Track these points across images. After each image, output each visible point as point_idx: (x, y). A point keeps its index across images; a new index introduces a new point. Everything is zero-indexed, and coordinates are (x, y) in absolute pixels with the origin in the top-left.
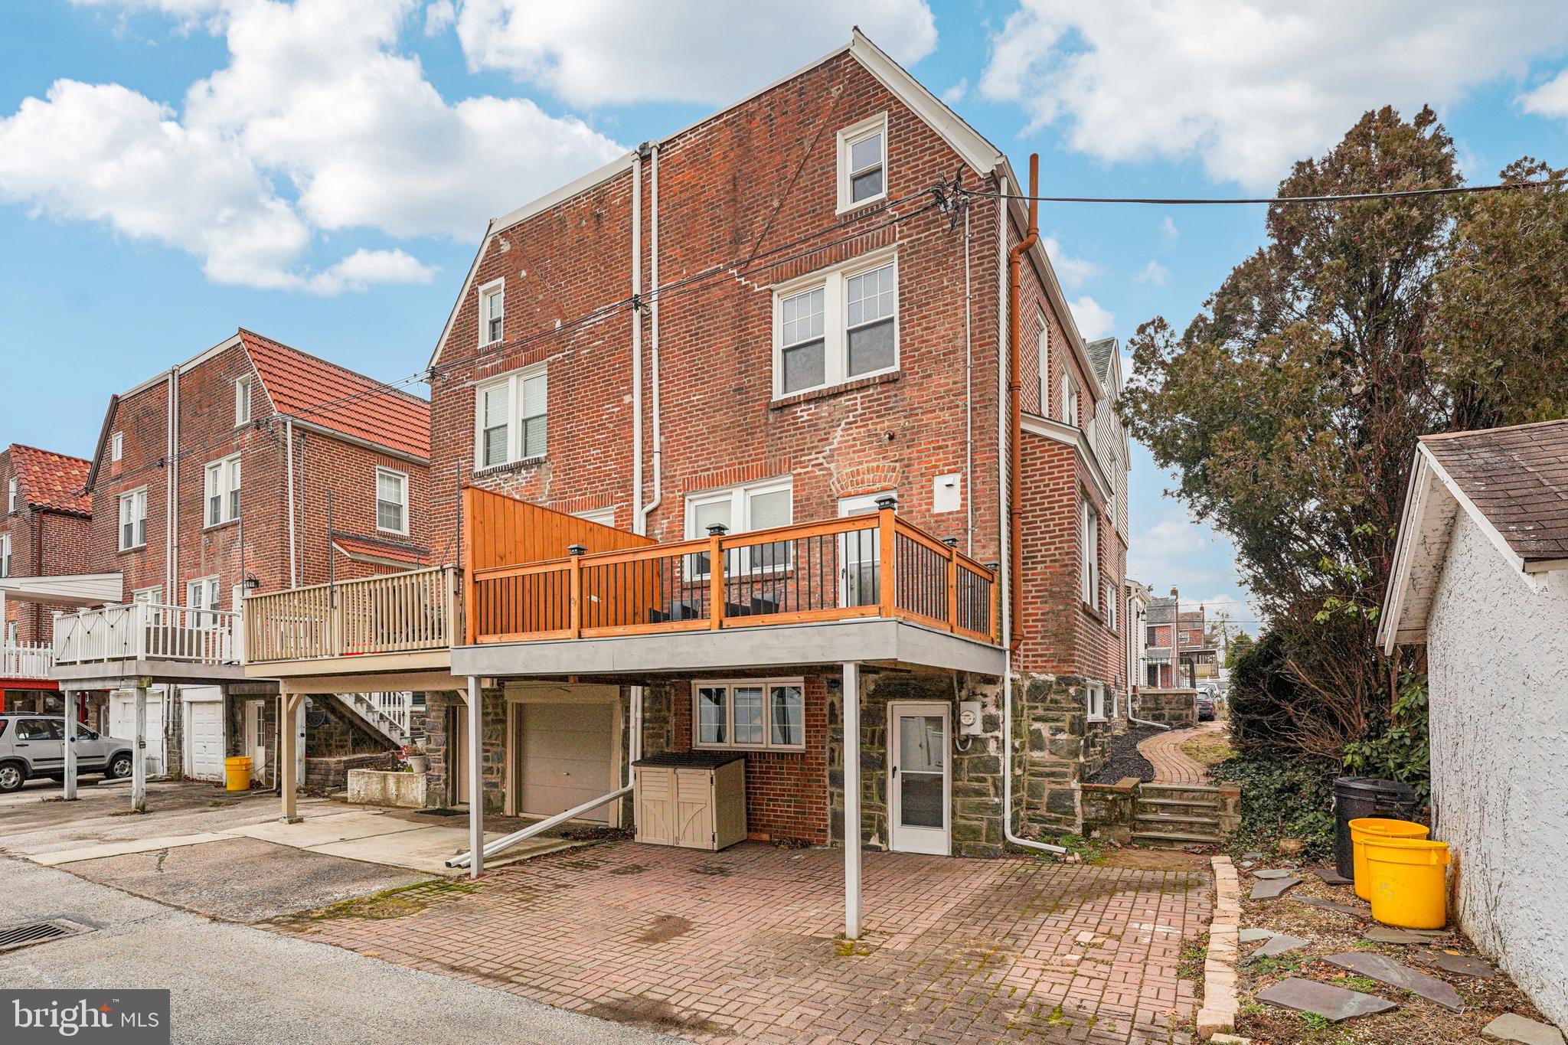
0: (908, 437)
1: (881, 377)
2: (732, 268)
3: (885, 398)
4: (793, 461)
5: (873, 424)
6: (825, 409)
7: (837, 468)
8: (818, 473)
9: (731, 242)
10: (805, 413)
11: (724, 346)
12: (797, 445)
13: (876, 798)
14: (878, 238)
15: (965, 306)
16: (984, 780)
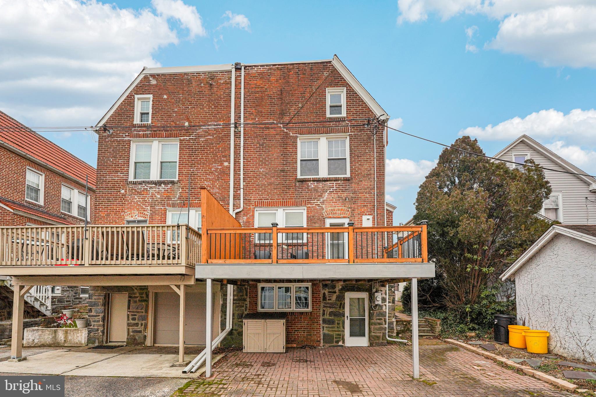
0: (354, 200)
1: (344, 178)
2: (281, 124)
3: (345, 185)
4: (307, 202)
5: (340, 194)
6: (321, 185)
7: (326, 207)
8: (317, 208)
9: (280, 114)
10: (312, 185)
11: (276, 153)
12: (309, 196)
13: (341, 327)
14: (342, 129)
15: (374, 160)
16: (381, 319)
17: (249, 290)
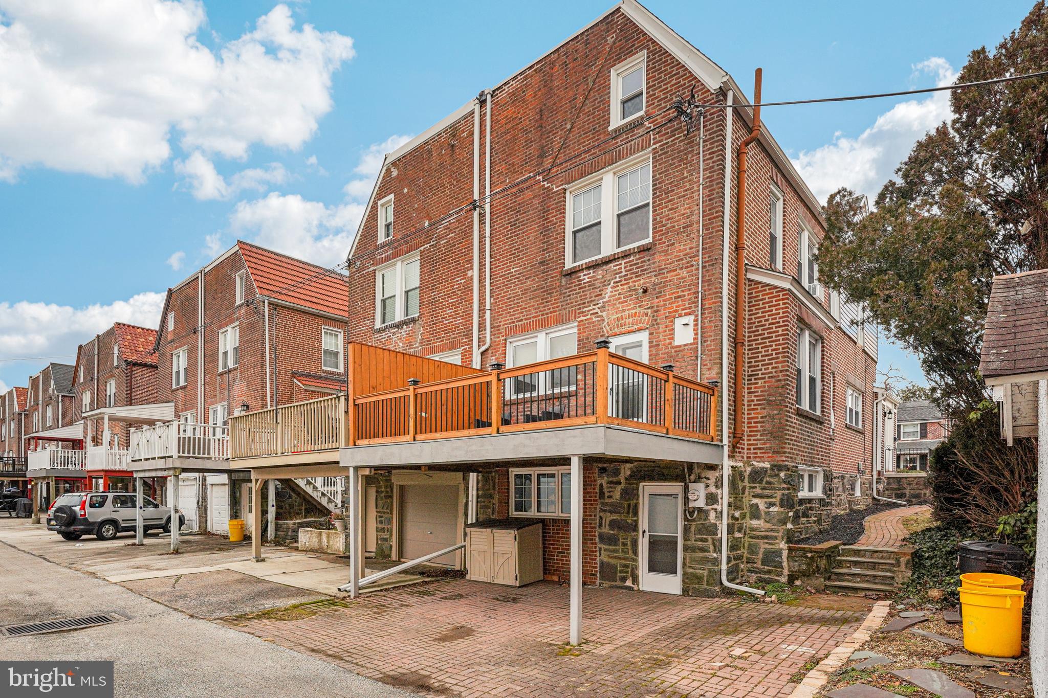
0: (657, 290)
1: (638, 247)
2: (539, 175)
3: (642, 262)
4: (578, 311)
5: (633, 282)
6: (600, 272)
7: (608, 315)
8: (594, 319)
9: (538, 157)
10: (586, 277)
11: (532, 233)
12: (581, 300)
13: (630, 552)
14: (638, 145)
15: (699, 190)
16: (706, 540)
17: (497, 481)
